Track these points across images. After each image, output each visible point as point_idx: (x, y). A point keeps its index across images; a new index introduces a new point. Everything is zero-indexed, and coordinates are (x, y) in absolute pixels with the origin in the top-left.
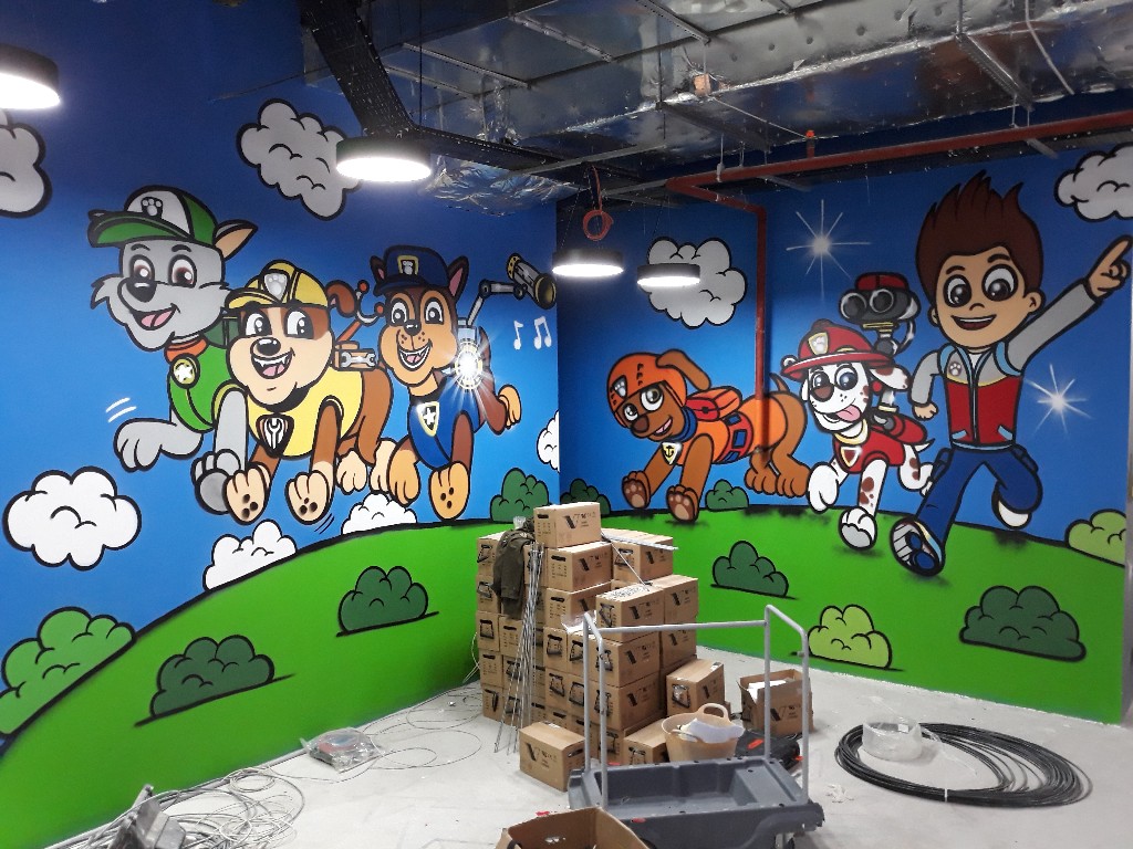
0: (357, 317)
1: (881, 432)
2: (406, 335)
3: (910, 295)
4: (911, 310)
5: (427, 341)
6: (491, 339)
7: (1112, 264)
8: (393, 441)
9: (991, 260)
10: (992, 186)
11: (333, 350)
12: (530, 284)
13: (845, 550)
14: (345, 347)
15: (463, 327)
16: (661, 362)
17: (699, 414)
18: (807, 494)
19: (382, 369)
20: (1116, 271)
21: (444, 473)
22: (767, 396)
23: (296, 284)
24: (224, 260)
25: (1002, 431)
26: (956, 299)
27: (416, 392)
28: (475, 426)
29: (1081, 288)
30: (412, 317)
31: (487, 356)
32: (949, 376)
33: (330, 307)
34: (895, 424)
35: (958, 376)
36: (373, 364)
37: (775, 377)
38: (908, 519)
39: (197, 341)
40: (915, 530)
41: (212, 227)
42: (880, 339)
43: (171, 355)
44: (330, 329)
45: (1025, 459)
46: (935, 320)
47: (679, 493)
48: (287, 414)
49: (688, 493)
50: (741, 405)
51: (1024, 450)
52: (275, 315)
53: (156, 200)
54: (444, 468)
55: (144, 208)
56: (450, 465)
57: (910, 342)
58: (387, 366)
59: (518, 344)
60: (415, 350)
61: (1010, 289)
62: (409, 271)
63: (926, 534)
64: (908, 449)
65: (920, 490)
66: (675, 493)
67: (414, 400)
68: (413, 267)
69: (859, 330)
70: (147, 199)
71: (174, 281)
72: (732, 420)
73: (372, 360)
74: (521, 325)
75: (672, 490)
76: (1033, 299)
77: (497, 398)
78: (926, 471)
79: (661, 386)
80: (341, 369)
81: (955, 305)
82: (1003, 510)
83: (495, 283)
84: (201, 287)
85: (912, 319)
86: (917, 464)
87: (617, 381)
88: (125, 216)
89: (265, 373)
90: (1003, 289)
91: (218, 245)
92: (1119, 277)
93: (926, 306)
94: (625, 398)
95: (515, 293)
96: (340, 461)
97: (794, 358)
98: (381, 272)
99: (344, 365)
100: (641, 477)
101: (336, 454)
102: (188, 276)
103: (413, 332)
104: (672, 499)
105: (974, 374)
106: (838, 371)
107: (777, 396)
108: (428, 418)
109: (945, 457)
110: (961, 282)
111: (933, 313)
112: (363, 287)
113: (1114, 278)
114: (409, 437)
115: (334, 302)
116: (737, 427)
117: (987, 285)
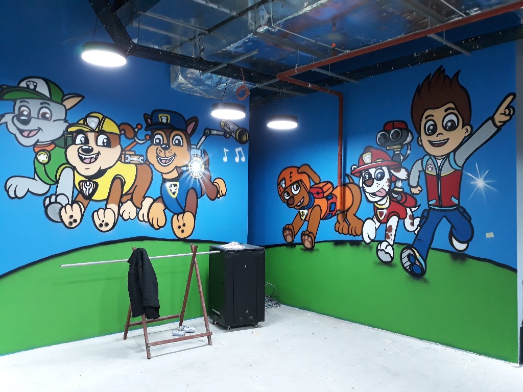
0: (135, 139)
1: (396, 202)
2: (162, 150)
3: (409, 131)
4: (409, 139)
5: (173, 154)
6: (210, 156)
7: (505, 109)
8: (153, 198)
9: (446, 110)
10: (446, 73)
11: (121, 154)
12: (233, 132)
13: (379, 264)
14: (127, 153)
15: (193, 148)
16: (299, 171)
17: (315, 195)
18: (362, 234)
19: (147, 164)
20: (507, 112)
21: (181, 216)
22: (345, 185)
23: (103, 124)
24: (66, 110)
25: (453, 199)
26: (430, 131)
27: (165, 176)
28: (199, 195)
29: (490, 122)
30: (166, 142)
31: (207, 163)
32: (427, 171)
33: (121, 134)
34: (402, 197)
35: (431, 171)
36: (142, 162)
37: (348, 175)
38: (409, 247)
39: (50, 144)
40: (412, 253)
41: (62, 95)
42: (394, 155)
43: (37, 150)
44: (120, 144)
45: (465, 214)
46: (420, 143)
47: (306, 234)
48: (94, 180)
49: (311, 235)
50: (333, 191)
51: (464, 210)
52: (91, 136)
53: (33, 82)
54: (181, 213)
55: (28, 86)
56: (184, 212)
57: (409, 154)
58: (150, 163)
59: (225, 159)
60: (165, 157)
61: (455, 125)
62: (164, 121)
63: (417, 255)
64: (408, 210)
65: (414, 231)
66: (305, 235)
67: (164, 180)
68: (167, 120)
69: (385, 150)
70: (30, 81)
71: (40, 117)
72: (329, 198)
73: (143, 160)
74: (227, 151)
75: (304, 233)
76: (467, 129)
77: (213, 183)
78: (417, 221)
79: (299, 182)
80: (125, 163)
81: (430, 135)
82: (455, 242)
83: (214, 130)
84: (54, 121)
85: (410, 143)
86: (413, 218)
87: (281, 181)
88: (18, 88)
89: (84, 161)
90: (452, 125)
91: (64, 103)
92: (509, 115)
93: (416, 135)
94: (285, 188)
95: (225, 135)
96: (122, 205)
97: (356, 165)
98: (149, 121)
99: (127, 161)
100: (290, 227)
101: (120, 201)
102: (48, 116)
103: (165, 149)
104: (303, 238)
105: (439, 170)
106: (376, 171)
107: (349, 185)
108: (172, 189)
109: (425, 214)
110: (432, 123)
111: (419, 139)
112: (139, 127)
113: (507, 115)
114: (161, 197)
115: (123, 132)
116: (331, 201)
117: (444, 123)
